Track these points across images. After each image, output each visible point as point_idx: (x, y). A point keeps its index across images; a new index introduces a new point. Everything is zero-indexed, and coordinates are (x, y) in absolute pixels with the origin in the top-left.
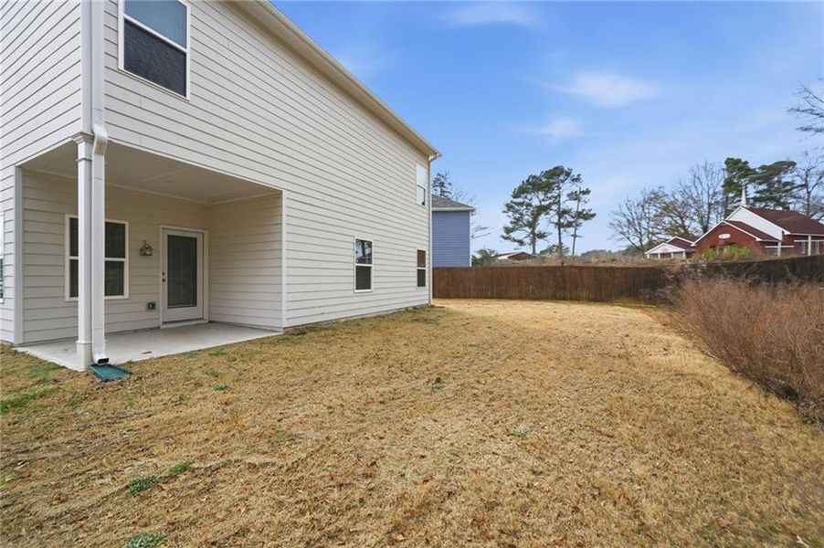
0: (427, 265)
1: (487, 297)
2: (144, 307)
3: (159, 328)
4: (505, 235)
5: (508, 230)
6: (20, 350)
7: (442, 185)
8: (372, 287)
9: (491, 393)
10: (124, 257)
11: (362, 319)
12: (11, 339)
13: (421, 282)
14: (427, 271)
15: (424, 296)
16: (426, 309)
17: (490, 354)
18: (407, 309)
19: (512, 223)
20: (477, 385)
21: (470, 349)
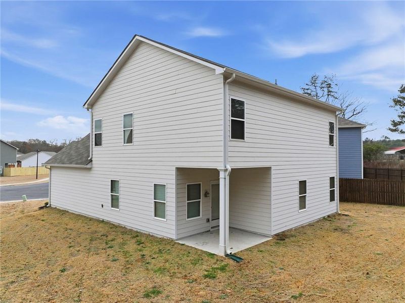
0: (335, 186)
1: (379, 203)
2: (205, 221)
3: (209, 231)
4: (392, 127)
5: (395, 124)
6: (177, 242)
7: (329, 86)
8: (306, 208)
9: (394, 282)
10: (200, 199)
11: (302, 227)
12: (174, 237)
13: (332, 199)
14: (335, 190)
15: (333, 207)
16: (337, 217)
17: (390, 260)
18: (324, 218)
19: (399, 116)
20: (386, 278)
21: (378, 256)
